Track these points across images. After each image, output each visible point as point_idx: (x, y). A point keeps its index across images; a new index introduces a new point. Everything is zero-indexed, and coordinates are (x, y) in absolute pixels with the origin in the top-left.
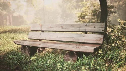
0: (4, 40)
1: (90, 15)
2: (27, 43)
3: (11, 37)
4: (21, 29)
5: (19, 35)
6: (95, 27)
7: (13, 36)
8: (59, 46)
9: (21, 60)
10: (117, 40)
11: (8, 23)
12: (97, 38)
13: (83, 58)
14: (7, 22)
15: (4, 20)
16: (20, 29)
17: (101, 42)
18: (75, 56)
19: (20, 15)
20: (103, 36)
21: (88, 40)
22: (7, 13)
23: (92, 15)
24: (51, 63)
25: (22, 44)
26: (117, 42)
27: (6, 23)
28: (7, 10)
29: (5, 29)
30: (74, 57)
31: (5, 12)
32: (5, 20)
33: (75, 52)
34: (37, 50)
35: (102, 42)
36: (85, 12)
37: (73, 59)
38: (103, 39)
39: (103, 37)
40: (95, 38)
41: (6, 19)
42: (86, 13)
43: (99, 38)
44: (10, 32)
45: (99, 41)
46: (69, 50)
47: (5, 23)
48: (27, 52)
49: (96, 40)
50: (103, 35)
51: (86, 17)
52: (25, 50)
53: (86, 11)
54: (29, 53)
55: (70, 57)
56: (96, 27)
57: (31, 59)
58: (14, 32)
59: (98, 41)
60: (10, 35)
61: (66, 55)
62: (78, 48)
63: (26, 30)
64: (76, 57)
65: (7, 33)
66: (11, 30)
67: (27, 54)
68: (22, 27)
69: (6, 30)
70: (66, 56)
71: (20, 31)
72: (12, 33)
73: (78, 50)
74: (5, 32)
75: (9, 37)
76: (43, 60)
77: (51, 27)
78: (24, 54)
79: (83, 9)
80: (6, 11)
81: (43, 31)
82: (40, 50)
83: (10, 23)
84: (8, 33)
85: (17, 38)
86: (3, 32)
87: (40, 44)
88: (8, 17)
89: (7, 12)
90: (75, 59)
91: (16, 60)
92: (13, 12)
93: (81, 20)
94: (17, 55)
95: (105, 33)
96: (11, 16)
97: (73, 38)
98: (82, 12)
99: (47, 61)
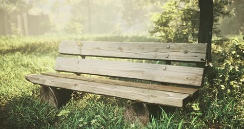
0: (9, 69)
1: (180, 19)
2: (51, 82)
3: (23, 63)
4: (44, 45)
5: (39, 59)
6: (186, 52)
7: (26, 60)
8: (115, 92)
9: (39, 116)
10: (231, 79)
11: (19, 29)
12: (190, 74)
13: (162, 117)
14: (17, 27)
15: (12, 24)
16: (41, 44)
17: (198, 83)
18: (145, 112)
19: (42, 13)
20: (203, 71)
21: (172, 78)
22: (18, 10)
23: (182, 19)
24: (99, 124)
25: (41, 83)
26: (231, 82)
27: (16, 29)
28: (17, 4)
29: (13, 44)
30: (144, 114)
31: (13, 8)
32: (14, 24)
33: (145, 105)
34: (72, 95)
35: (201, 82)
36: (169, 13)
37: (141, 117)
38: (201, 77)
39: (202, 73)
40: (187, 74)
41: (16, 21)
42: (171, 14)
43: (194, 75)
44: (22, 51)
45: (195, 80)
46: (134, 99)
47: (13, 28)
48: (52, 99)
49: (187, 78)
50: (203, 69)
51: (171, 23)
52: (49, 96)
53: (171, 10)
54: (55, 101)
55: (135, 114)
56: (188, 51)
57: (59, 115)
58: (29, 50)
59: (191, 80)
60: (20, 59)
61: (128, 109)
62: (152, 96)
63: (52, 47)
64: (148, 114)
65: (16, 55)
66: (24, 46)
67: (52, 102)
68: (46, 41)
69: (15, 46)
70: (127, 112)
71: (41, 50)
72: (26, 52)
73: (151, 101)
74: (13, 51)
75: (19, 63)
76: (82, 119)
77: (98, 49)
78: (46, 102)
79: (166, 7)
80: (15, 4)
81: (83, 57)
82: (77, 95)
83: (23, 28)
84: (18, 52)
85: (34, 66)
86: (7, 52)
87: (76, 85)
88: (19, 17)
89: (18, 7)
90: (145, 118)
91: (29, 116)
92: (30, 7)
93: (161, 29)
94: (32, 104)
95: (206, 65)
96: (25, 15)
97: (143, 72)
98: (162, 14)
99: (90, 120)
